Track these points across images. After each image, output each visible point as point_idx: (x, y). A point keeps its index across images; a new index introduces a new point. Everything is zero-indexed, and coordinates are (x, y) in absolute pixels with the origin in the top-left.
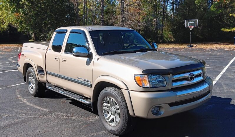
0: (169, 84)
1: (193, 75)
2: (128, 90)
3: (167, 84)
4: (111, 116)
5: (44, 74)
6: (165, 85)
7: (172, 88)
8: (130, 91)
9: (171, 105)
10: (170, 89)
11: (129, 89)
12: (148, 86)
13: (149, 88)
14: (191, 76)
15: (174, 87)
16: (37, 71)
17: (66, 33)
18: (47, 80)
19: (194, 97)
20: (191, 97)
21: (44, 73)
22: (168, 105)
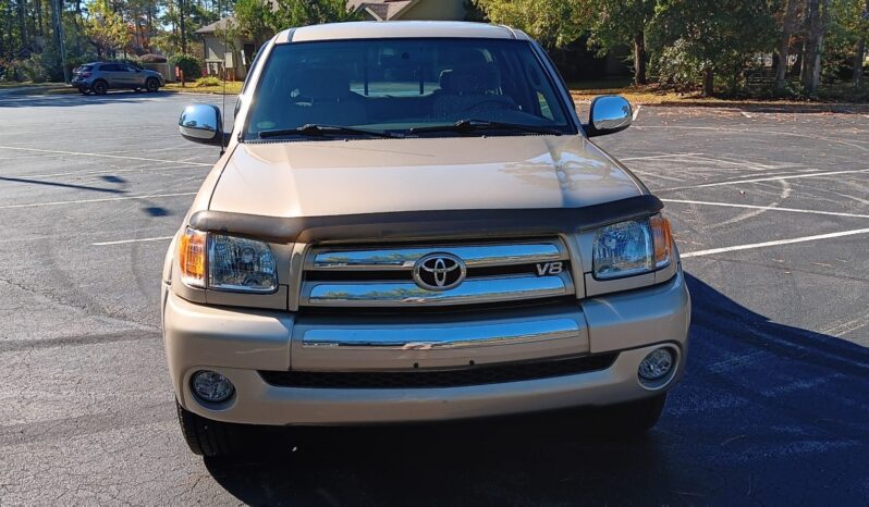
0: (288, 286)
3: (278, 283)
6: (271, 287)
7: (300, 307)
9: (273, 377)
10: (294, 307)
13: (203, 288)
14: (430, 264)
22: (257, 374)
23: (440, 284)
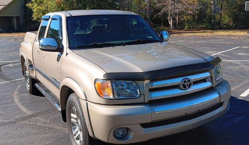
0: (144, 95)
1: (189, 81)
2: (86, 100)
3: (140, 94)
4: (78, 131)
5: (33, 70)
6: (138, 96)
7: (149, 101)
8: (89, 103)
9: (145, 126)
10: (146, 101)
11: (88, 99)
12: (111, 97)
13: (112, 99)
14: (185, 82)
15: (153, 99)
16: (28, 65)
17: (49, 20)
18: (36, 76)
19: (186, 114)
20: (182, 114)
21: (33, 68)
22: (140, 125)
23: (187, 87)
